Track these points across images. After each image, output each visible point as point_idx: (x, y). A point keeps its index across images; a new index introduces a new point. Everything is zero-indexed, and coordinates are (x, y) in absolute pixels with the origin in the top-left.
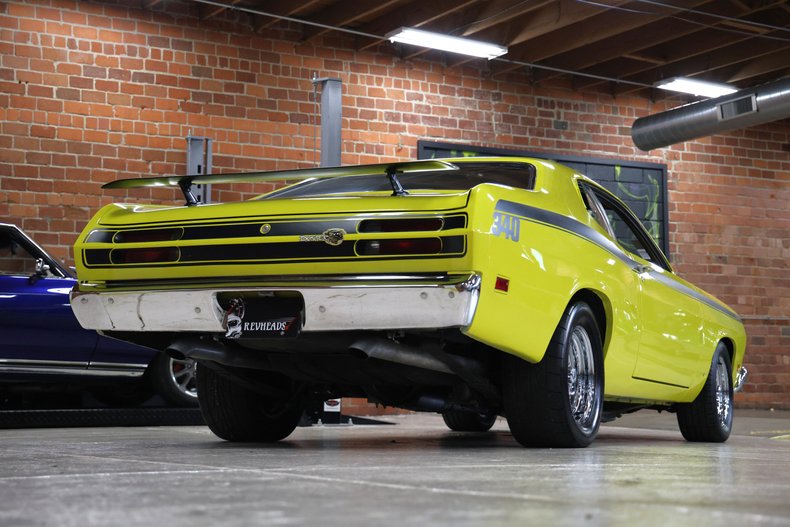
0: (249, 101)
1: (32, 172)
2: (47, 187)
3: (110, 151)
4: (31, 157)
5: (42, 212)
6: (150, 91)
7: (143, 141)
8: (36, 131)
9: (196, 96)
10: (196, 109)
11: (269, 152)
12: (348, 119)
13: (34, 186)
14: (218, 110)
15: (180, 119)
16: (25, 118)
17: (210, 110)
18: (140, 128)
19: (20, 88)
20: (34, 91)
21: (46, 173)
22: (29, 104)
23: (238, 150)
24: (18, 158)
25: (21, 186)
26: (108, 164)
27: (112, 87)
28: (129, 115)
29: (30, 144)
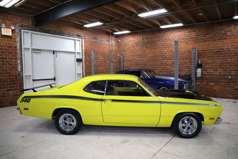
0: (208, 38)
1: (170, 57)
2: (172, 59)
3: (182, 52)
4: (170, 55)
5: (172, 63)
6: (188, 41)
7: (187, 50)
8: (171, 51)
9: (197, 40)
10: (197, 42)
11: (212, 47)
12: (233, 37)
13: (170, 59)
14: (201, 42)
15: (194, 44)
16: (169, 49)
17: (200, 42)
18: (186, 47)
19: (168, 45)
20: (170, 45)
21: (172, 57)
22: (169, 47)
23: (205, 48)
24: (168, 55)
25: (168, 59)
26: (181, 54)
27: (182, 42)
28: (185, 46)
29: (170, 53)
